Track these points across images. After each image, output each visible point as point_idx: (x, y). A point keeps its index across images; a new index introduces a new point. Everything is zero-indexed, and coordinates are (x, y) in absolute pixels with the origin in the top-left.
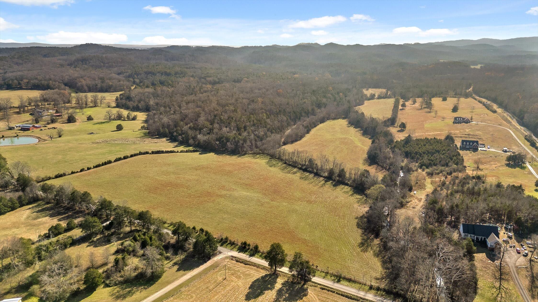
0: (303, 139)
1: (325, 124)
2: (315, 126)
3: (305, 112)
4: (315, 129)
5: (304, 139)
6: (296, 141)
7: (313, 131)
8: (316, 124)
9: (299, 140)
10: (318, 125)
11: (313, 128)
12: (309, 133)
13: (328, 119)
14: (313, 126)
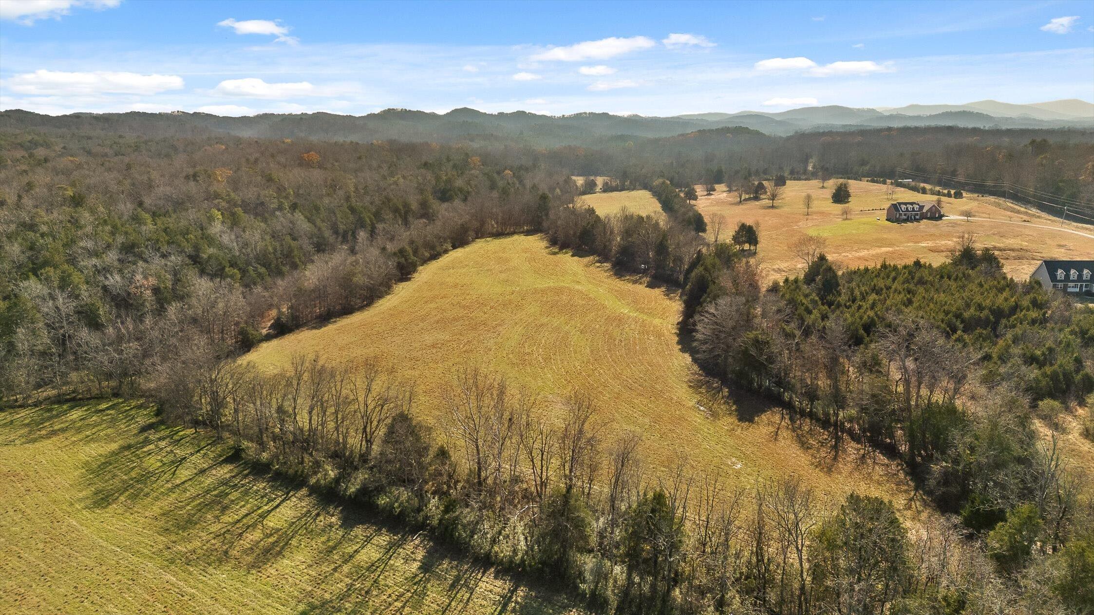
0: (381, 302)
1: (468, 249)
2: (435, 257)
3: (396, 210)
4: (434, 265)
5: (384, 304)
6: (347, 310)
7: (425, 274)
8: (438, 249)
9: (361, 308)
10: (446, 251)
11: (425, 262)
12: (408, 279)
13: (480, 234)
14: (427, 254)
